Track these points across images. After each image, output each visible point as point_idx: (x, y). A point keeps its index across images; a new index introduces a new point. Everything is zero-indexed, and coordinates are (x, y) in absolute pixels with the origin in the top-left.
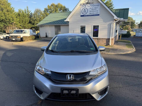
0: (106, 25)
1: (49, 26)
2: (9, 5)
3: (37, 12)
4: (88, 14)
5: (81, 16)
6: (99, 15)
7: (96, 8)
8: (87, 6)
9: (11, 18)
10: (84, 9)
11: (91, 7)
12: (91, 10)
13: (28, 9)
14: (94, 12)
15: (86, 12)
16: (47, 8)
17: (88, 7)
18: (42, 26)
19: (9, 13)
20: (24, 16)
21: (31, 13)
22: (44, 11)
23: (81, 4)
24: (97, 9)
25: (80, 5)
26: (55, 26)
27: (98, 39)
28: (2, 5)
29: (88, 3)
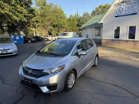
1: (91, 28)
2: (62, 12)
3: (84, 15)
4: (123, 14)
5: (116, 17)
6: (136, 14)
7: (132, 7)
8: (122, 5)
9: (63, 23)
10: (119, 9)
11: (127, 6)
12: (126, 9)
13: (77, 14)
14: (130, 11)
15: (121, 12)
16: (95, 10)
17: (124, 6)
18: (84, 28)
19: (61, 19)
20: (74, 20)
21: (80, 16)
22: (92, 14)
23: (115, 5)
24: (134, 7)
27: (134, 41)
28: (58, 13)
29: (123, 2)
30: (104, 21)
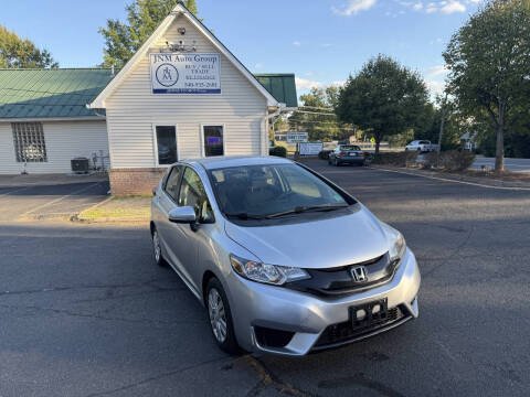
0: (245, 125)
4: (180, 85)
5: (156, 91)
6: (218, 91)
7: (205, 69)
8: (174, 58)
10: (164, 67)
11: (188, 63)
14: (201, 81)
15: (174, 79)
17: (179, 61)
23: (150, 50)
24: (211, 73)
25: (148, 53)
26: (12, 123)
29: (175, 49)
30: (107, 101)
